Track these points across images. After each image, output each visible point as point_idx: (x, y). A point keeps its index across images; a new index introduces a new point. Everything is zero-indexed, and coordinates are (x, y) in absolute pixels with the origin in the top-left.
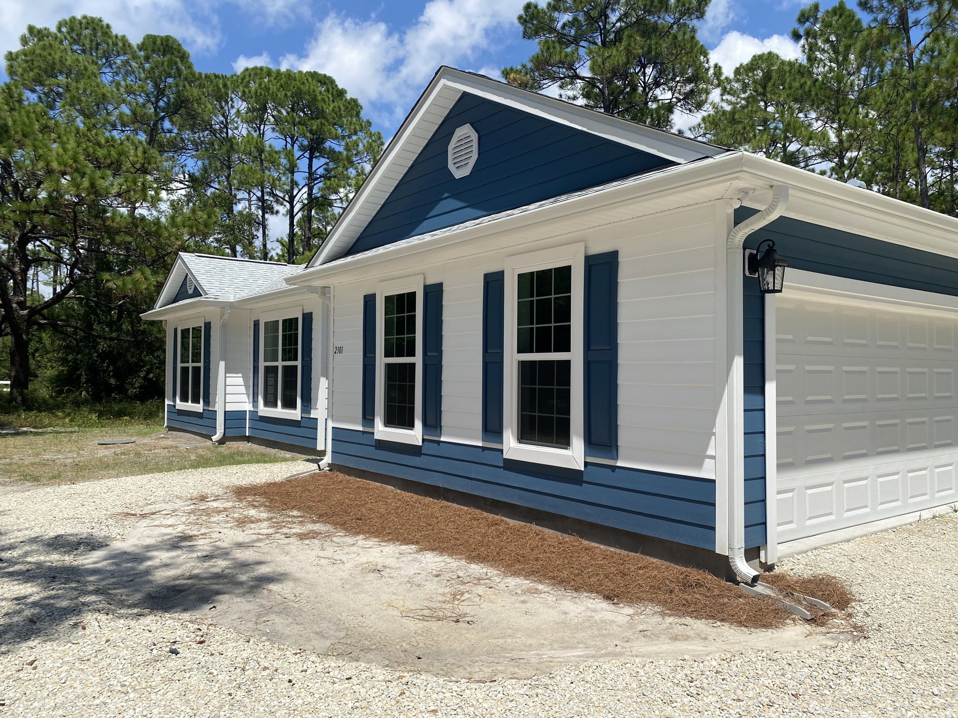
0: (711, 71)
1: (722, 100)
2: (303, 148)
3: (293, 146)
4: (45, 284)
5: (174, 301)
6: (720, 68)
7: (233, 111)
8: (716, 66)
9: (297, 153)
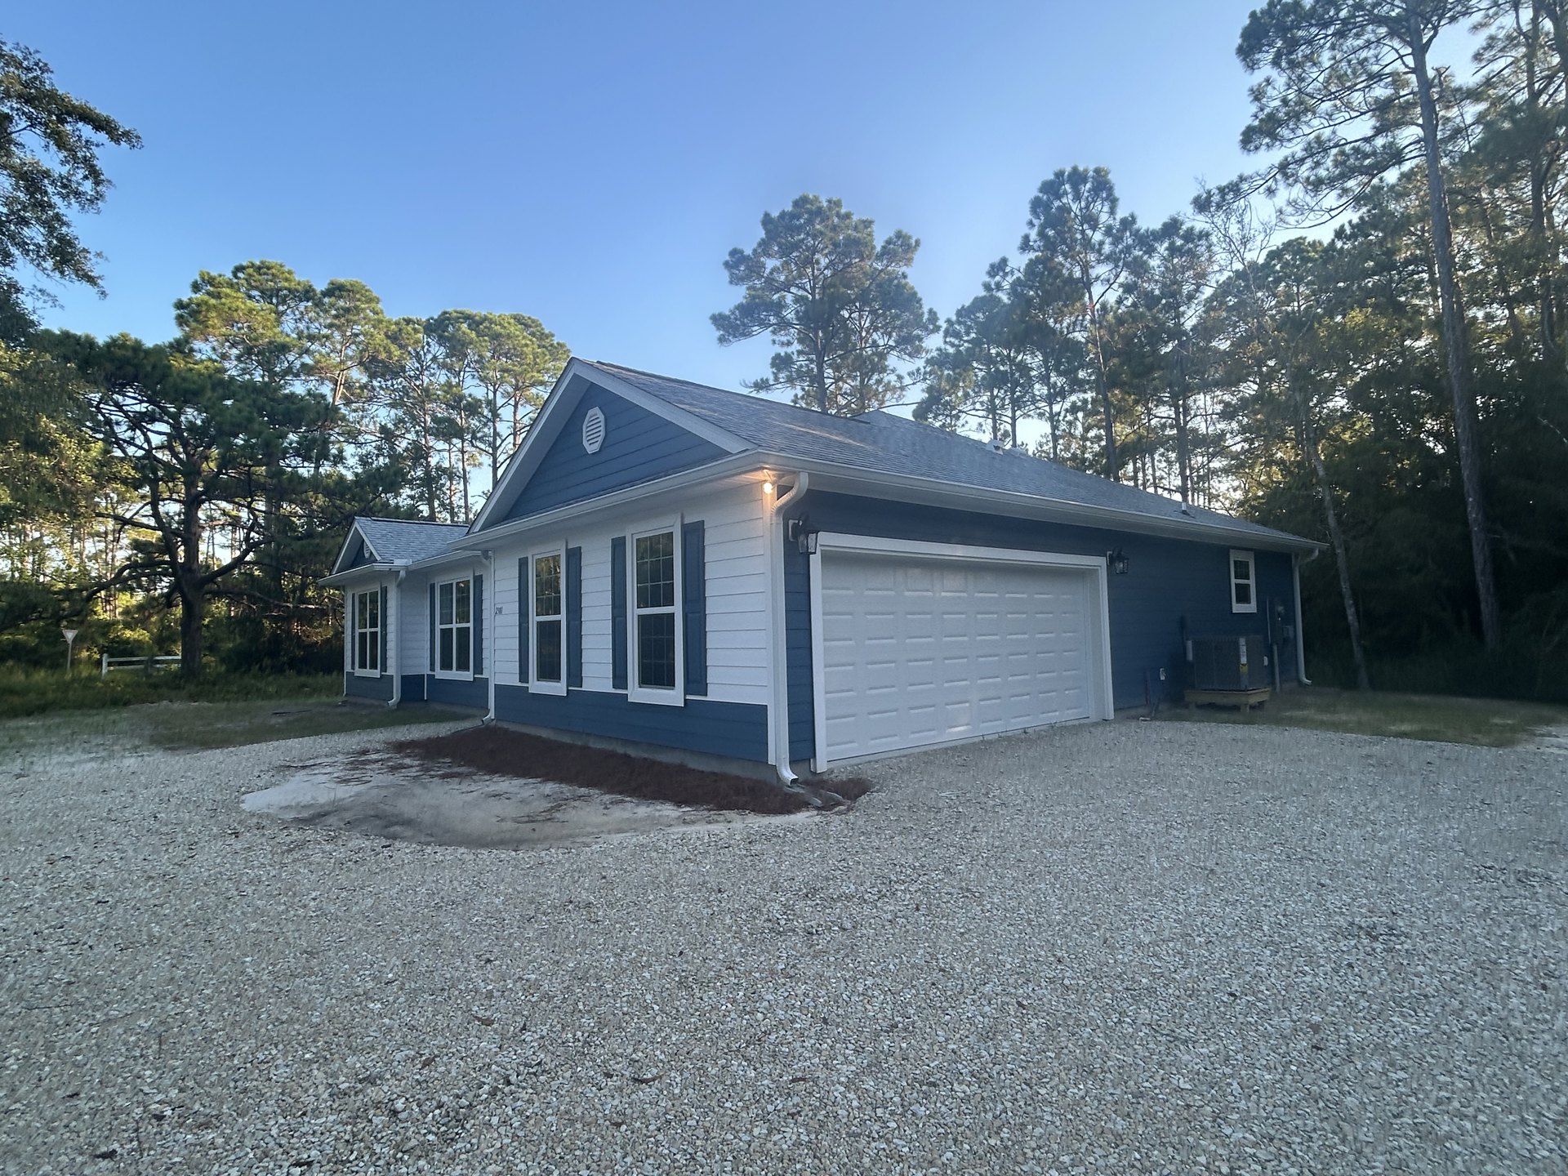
0: (926, 316)
1: (945, 342)
2: (508, 395)
3: (495, 393)
4: (223, 547)
5: (352, 566)
6: (935, 313)
7: (429, 357)
8: (931, 311)
9: (500, 401)
